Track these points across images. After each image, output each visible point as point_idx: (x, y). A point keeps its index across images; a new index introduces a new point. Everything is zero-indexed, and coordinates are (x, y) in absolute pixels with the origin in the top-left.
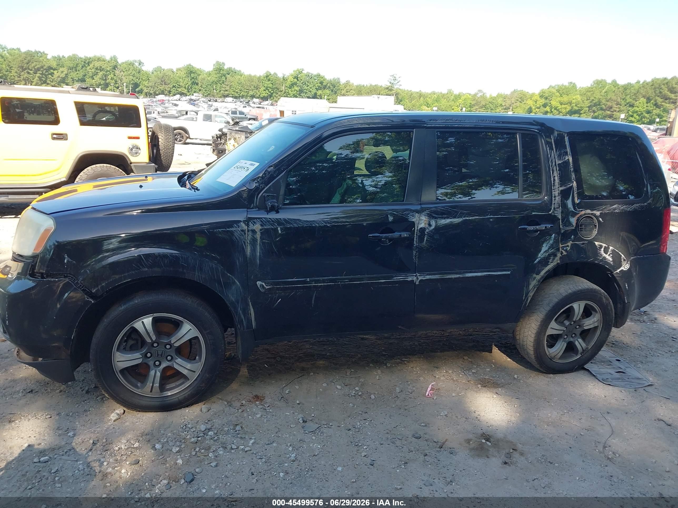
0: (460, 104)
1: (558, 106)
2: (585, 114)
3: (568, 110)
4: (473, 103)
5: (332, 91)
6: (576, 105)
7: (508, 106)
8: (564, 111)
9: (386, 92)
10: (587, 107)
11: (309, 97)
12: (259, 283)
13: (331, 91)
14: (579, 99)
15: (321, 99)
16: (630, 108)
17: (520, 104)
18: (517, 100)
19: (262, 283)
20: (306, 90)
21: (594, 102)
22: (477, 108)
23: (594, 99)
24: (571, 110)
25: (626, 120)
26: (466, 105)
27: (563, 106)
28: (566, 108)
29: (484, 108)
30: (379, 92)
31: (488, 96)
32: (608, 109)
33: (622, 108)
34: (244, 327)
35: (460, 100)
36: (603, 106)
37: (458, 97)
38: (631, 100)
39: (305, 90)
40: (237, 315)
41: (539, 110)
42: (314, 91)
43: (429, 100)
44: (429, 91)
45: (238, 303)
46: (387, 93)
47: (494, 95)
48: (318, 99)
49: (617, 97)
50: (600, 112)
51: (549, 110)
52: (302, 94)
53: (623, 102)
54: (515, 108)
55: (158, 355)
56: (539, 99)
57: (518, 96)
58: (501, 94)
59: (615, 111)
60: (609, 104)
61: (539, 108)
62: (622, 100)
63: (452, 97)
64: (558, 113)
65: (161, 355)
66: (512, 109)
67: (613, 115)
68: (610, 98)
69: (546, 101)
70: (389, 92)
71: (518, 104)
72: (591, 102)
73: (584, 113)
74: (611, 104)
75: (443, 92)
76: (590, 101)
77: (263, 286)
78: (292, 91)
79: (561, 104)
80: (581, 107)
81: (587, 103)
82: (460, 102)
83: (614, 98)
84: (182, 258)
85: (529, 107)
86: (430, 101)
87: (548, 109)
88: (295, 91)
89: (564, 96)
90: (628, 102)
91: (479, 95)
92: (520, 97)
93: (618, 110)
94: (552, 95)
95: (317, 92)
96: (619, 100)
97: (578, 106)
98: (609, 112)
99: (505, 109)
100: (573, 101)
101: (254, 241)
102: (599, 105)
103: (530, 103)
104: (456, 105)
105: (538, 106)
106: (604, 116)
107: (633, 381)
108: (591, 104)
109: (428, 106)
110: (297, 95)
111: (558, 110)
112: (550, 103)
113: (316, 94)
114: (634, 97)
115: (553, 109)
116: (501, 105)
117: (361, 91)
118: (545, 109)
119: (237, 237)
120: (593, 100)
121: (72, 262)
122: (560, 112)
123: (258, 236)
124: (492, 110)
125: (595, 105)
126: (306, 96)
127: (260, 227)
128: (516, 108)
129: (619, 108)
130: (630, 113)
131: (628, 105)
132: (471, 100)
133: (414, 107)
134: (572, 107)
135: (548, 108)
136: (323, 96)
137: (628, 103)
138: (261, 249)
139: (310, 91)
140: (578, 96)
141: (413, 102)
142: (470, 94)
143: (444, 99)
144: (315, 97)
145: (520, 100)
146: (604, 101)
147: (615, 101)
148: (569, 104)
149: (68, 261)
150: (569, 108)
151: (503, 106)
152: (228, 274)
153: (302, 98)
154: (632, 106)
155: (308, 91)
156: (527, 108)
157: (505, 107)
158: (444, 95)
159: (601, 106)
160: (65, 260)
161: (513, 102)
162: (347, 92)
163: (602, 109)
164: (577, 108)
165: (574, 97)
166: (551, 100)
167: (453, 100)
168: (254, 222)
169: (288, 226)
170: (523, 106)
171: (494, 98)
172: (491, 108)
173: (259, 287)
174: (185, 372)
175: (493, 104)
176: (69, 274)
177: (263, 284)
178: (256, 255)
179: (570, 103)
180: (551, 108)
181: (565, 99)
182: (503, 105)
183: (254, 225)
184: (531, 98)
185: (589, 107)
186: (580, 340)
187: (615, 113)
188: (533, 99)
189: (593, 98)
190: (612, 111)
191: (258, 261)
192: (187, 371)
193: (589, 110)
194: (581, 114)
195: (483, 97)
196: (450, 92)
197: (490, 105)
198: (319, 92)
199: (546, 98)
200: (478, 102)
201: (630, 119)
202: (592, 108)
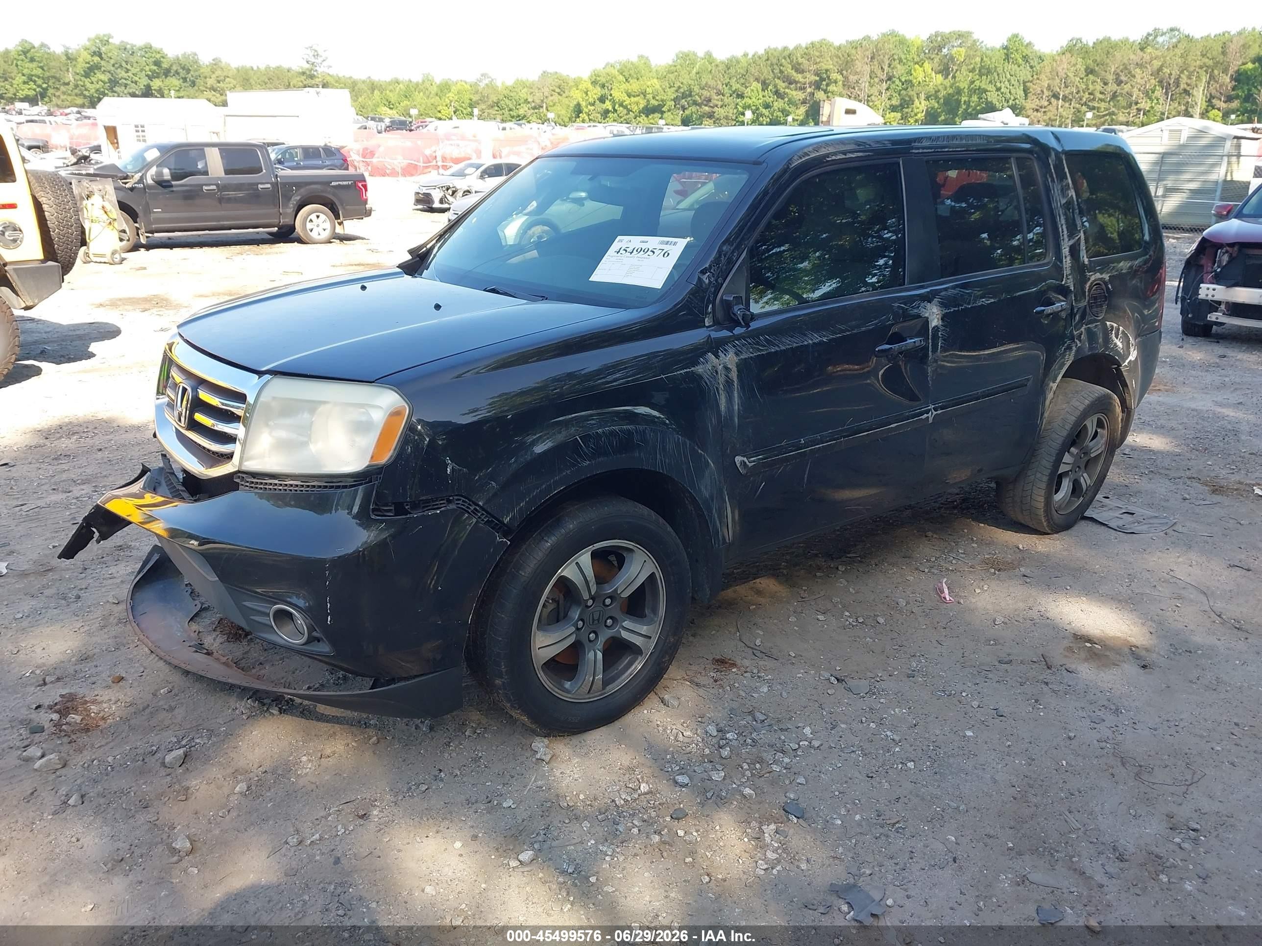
0: (451, 101)
1: (625, 99)
2: (669, 113)
3: (641, 106)
4: (475, 98)
5: (185, 80)
6: (654, 98)
7: (538, 102)
8: (635, 108)
9: (302, 81)
10: (672, 100)
11: (133, 95)
12: (738, 459)
13: (181, 80)
14: (658, 87)
15: (163, 96)
16: (738, 100)
17: (560, 97)
18: (554, 91)
19: (742, 458)
20: (126, 79)
21: (682, 90)
22: (484, 107)
23: (681, 86)
24: (647, 106)
25: (735, 120)
26: (463, 103)
27: (633, 99)
28: (637, 103)
29: (496, 108)
30: (287, 81)
31: (499, 84)
32: (705, 103)
33: (726, 100)
34: (719, 541)
35: (450, 94)
36: (697, 98)
37: (445, 87)
38: (738, 86)
39: (124, 81)
40: (711, 522)
41: (593, 108)
42: (144, 81)
43: (391, 95)
44: (388, 79)
45: (713, 501)
46: (305, 83)
47: (510, 83)
48: (156, 97)
49: (716, 81)
50: (694, 108)
51: (611, 108)
52: (116, 89)
53: (726, 90)
54: (551, 106)
55: (593, 620)
56: (590, 87)
57: (553, 83)
58: (522, 81)
59: (717, 106)
60: (706, 93)
61: (593, 104)
62: (724, 86)
63: (434, 89)
64: (625, 111)
65: (598, 620)
66: (547, 108)
67: (714, 112)
68: (707, 83)
69: (603, 92)
70: (309, 82)
71: (556, 97)
72: (677, 91)
73: (669, 111)
74: (709, 94)
75: (414, 80)
76: (675, 89)
77: (745, 463)
78: (92, 83)
79: (629, 96)
80: (662, 101)
81: (671, 94)
82: (451, 98)
83: (712, 83)
84: (636, 432)
85: (575, 103)
86: (393, 98)
87: (608, 105)
88: (100, 83)
89: (631, 81)
90: (734, 89)
91: (482, 85)
92: (557, 84)
93: (720, 103)
94: (611, 79)
95: (152, 84)
96: (720, 87)
97: (657, 98)
98: (707, 108)
99: (534, 108)
100: (648, 89)
101: (729, 383)
102: (690, 95)
103: (577, 96)
104: (444, 104)
105: (591, 100)
106: (700, 116)
107: (1151, 521)
108: (677, 94)
109: (392, 106)
110: (106, 92)
111: (625, 107)
112: (611, 95)
113: (148, 87)
114: (742, 81)
115: (617, 106)
116: (526, 101)
117: (248, 80)
118: (604, 106)
119: (707, 381)
120: (679, 87)
121: (460, 470)
122: (629, 111)
123: (734, 375)
124: (510, 110)
125: (684, 96)
126: (126, 92)
127: (736, 359)
128: (554, 105)
129: (722, 100)
130: (740, 109)
131: (735, 95)
132: (471, 93)
133: (363, 110)
134: (648, 101)
135: (607, 102)
136: (166, 92)
137: (734, 92)
138: (740, 397)
139: (136, 83)
140: (655, 80)
141: (360, 99)
142: (466, 83)
143: (419, 92)
144: (147, 93)
145: (558, 90)
146: (696, 89)
147: (714, 88)
148: (642, 96)
149: (453, 470)
150: (643, 104)
151: (529, 102)
152: (700, 451)
153: (119, 96)
154: (741, 96)
155: (129, 82)
156: (572, 105)
157: (533, 104)
158: (417, 84)
159: (693, 98)
160: (448, 470)
161: (546, 94)
162: (219, 82)
163: (695, 103)
164: (656, 103)
165: (649, 83)
166: (611, 89)
167: (437, 95)
168: (726, 350)
169: (773, 350)
170: (565, 101)
171: (512, 89)
172: (508, 106)
173: (738, 465)
174: (638, 641)
175: (511, 100)
176: (457, 495)
177: (745, 459)
178: (733, 410)
179: (644, 94)
180: (614, 103)
181: (634, 86)
182: (530, 100)
183: (725, 355)
184: (577, 86)
185: (675, 100)
186: (1085, 475)
187: (716, 109)
188: (580, 87)
189: (679, 84)
190: (711, 107)
191: (736, 420)
192: (641, 638)
193: (675, 106)
194: (662, 113)
195: (491, 86)
196: (427, 79)
197: (507, 101)
198: (156, 84)
199: (603, 86)
200: (484, 97)
201: (740, 120)
202: (680, 101)
